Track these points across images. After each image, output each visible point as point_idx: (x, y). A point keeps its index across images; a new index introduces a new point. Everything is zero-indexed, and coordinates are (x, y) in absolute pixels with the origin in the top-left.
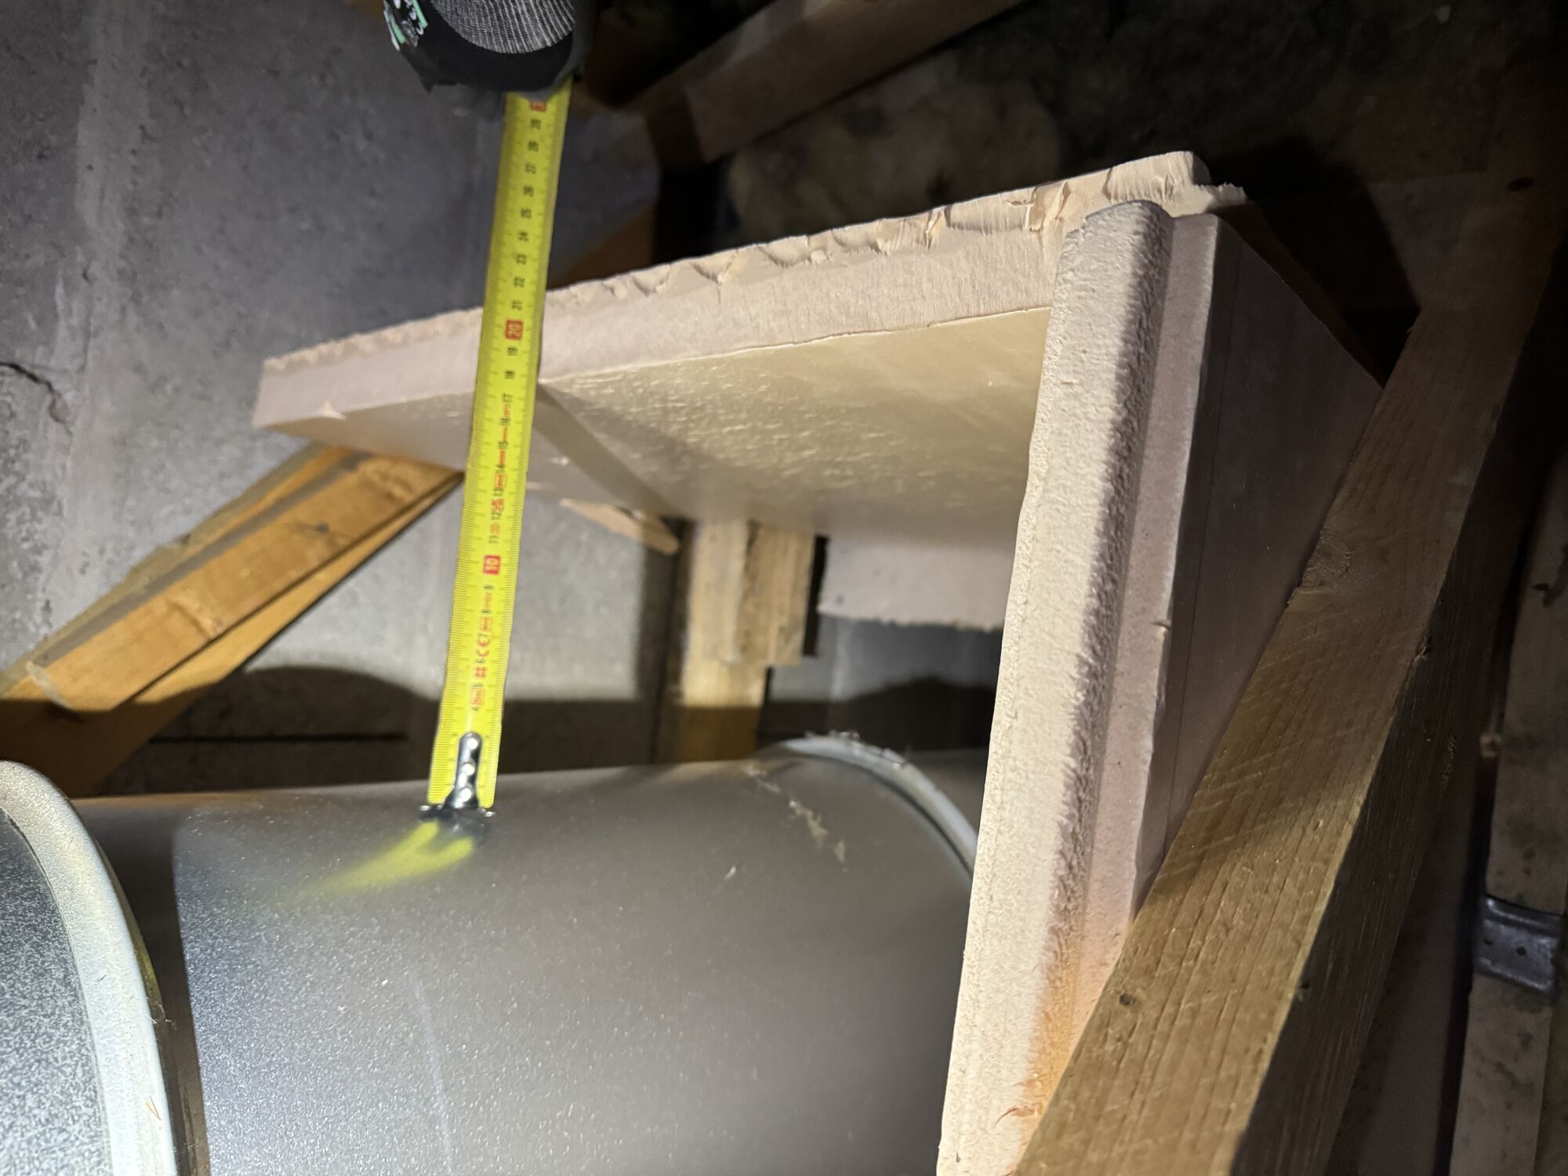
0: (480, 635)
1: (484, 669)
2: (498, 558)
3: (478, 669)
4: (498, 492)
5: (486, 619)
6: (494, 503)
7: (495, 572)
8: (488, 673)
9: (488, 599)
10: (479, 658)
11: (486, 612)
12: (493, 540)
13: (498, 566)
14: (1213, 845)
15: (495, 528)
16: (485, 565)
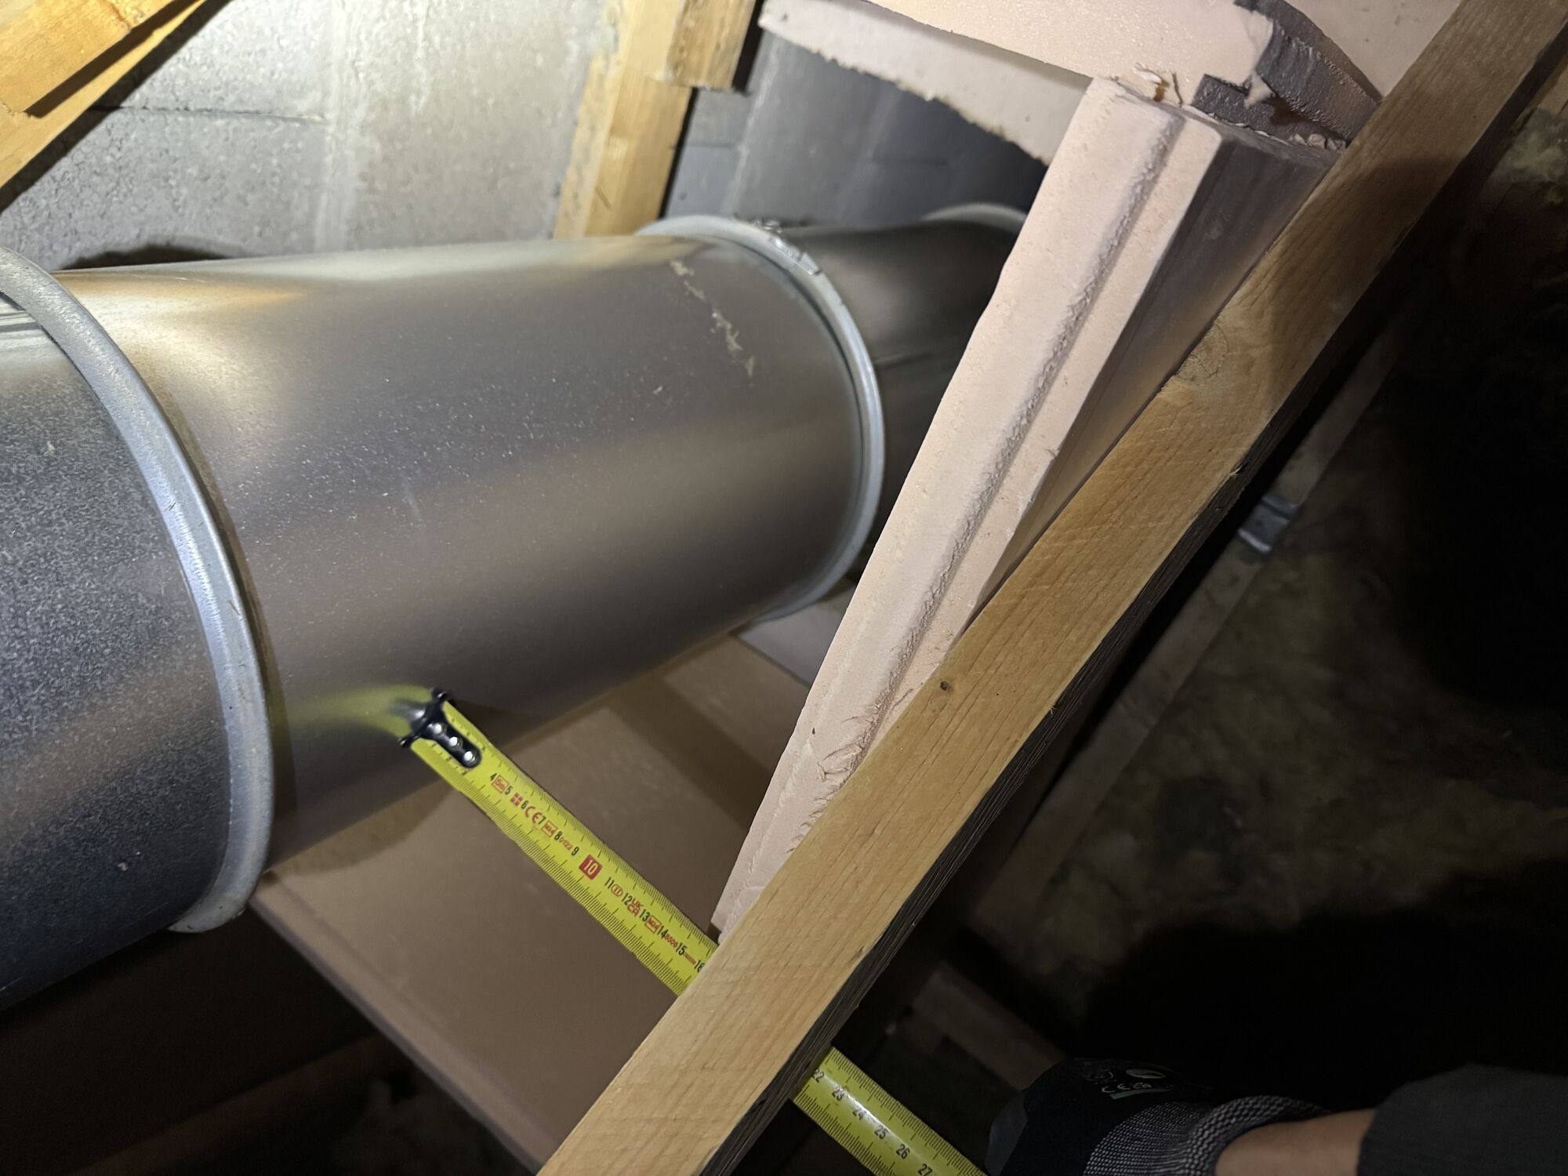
0: (544, 818)
1: (517, 804)
2: (592, 877)
3: (521, 799)
4: (645, 915)
5: (553, 832)
6: (639, 905)
7: (582, 867)
8: (512, 805)
9: (567, 845)
10: (528, 806)
11: (559, 835)
12: (610, 883)
13: (586, 872)
14: (1033, 589)
15: (617, 892)
16: (594, 862)
